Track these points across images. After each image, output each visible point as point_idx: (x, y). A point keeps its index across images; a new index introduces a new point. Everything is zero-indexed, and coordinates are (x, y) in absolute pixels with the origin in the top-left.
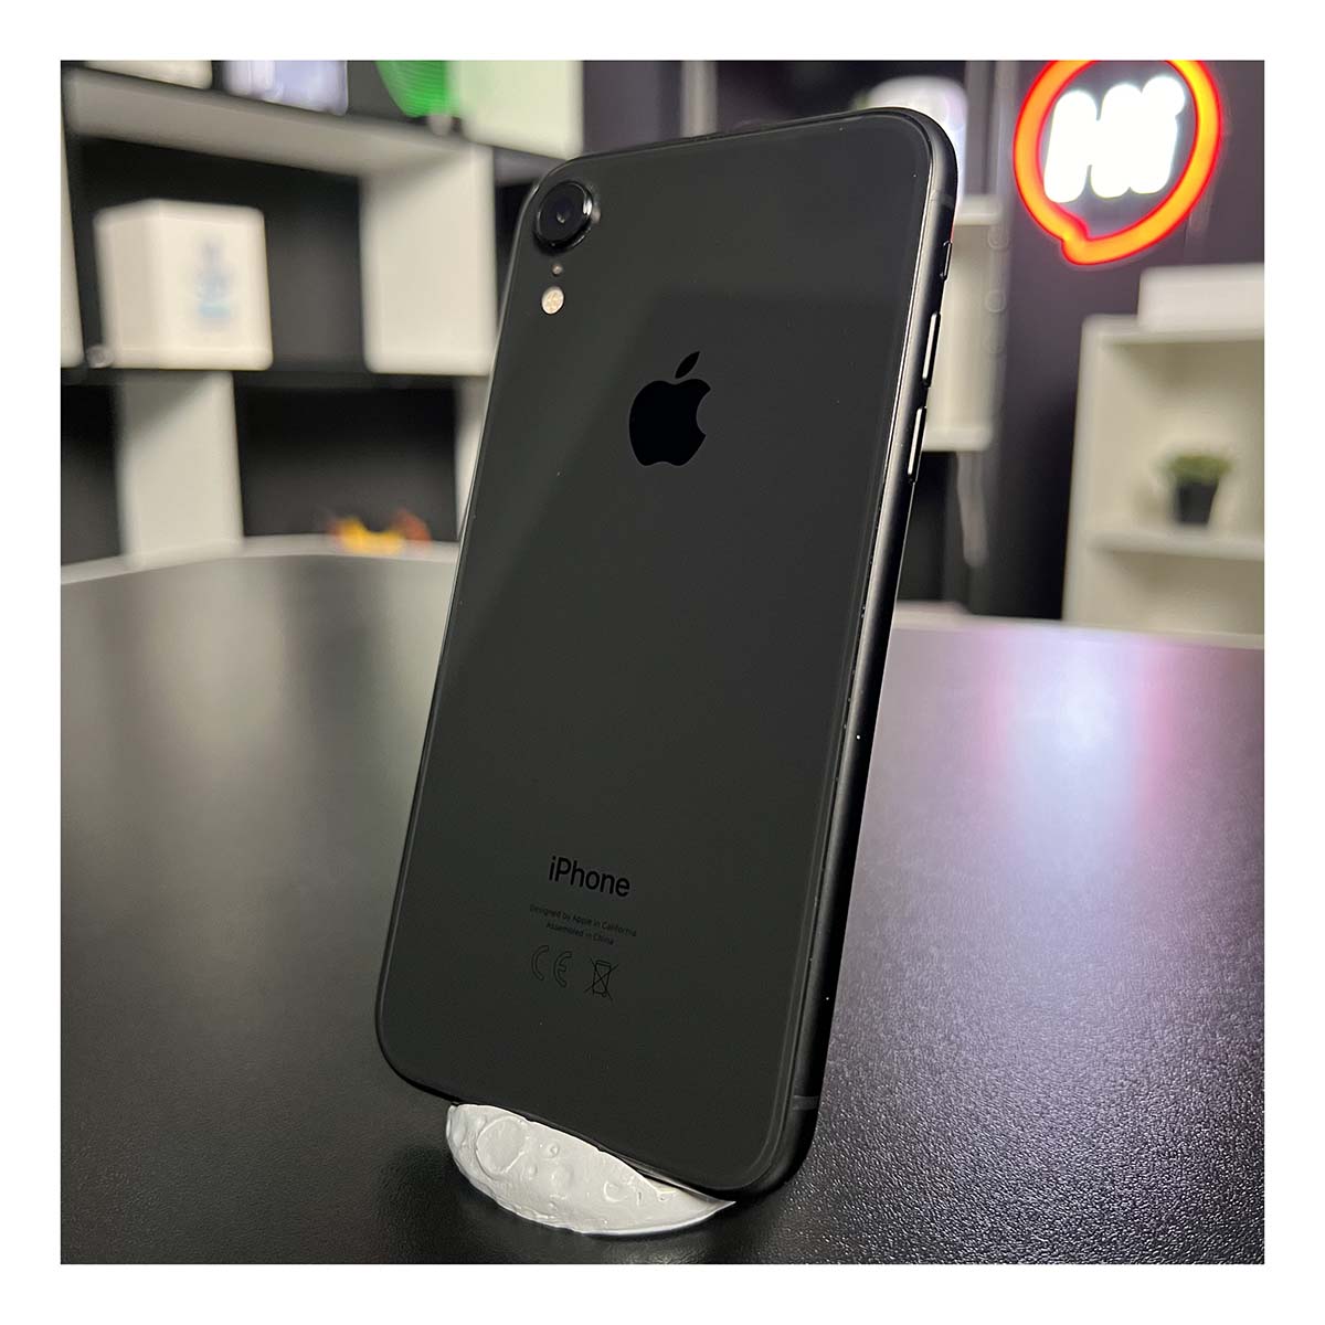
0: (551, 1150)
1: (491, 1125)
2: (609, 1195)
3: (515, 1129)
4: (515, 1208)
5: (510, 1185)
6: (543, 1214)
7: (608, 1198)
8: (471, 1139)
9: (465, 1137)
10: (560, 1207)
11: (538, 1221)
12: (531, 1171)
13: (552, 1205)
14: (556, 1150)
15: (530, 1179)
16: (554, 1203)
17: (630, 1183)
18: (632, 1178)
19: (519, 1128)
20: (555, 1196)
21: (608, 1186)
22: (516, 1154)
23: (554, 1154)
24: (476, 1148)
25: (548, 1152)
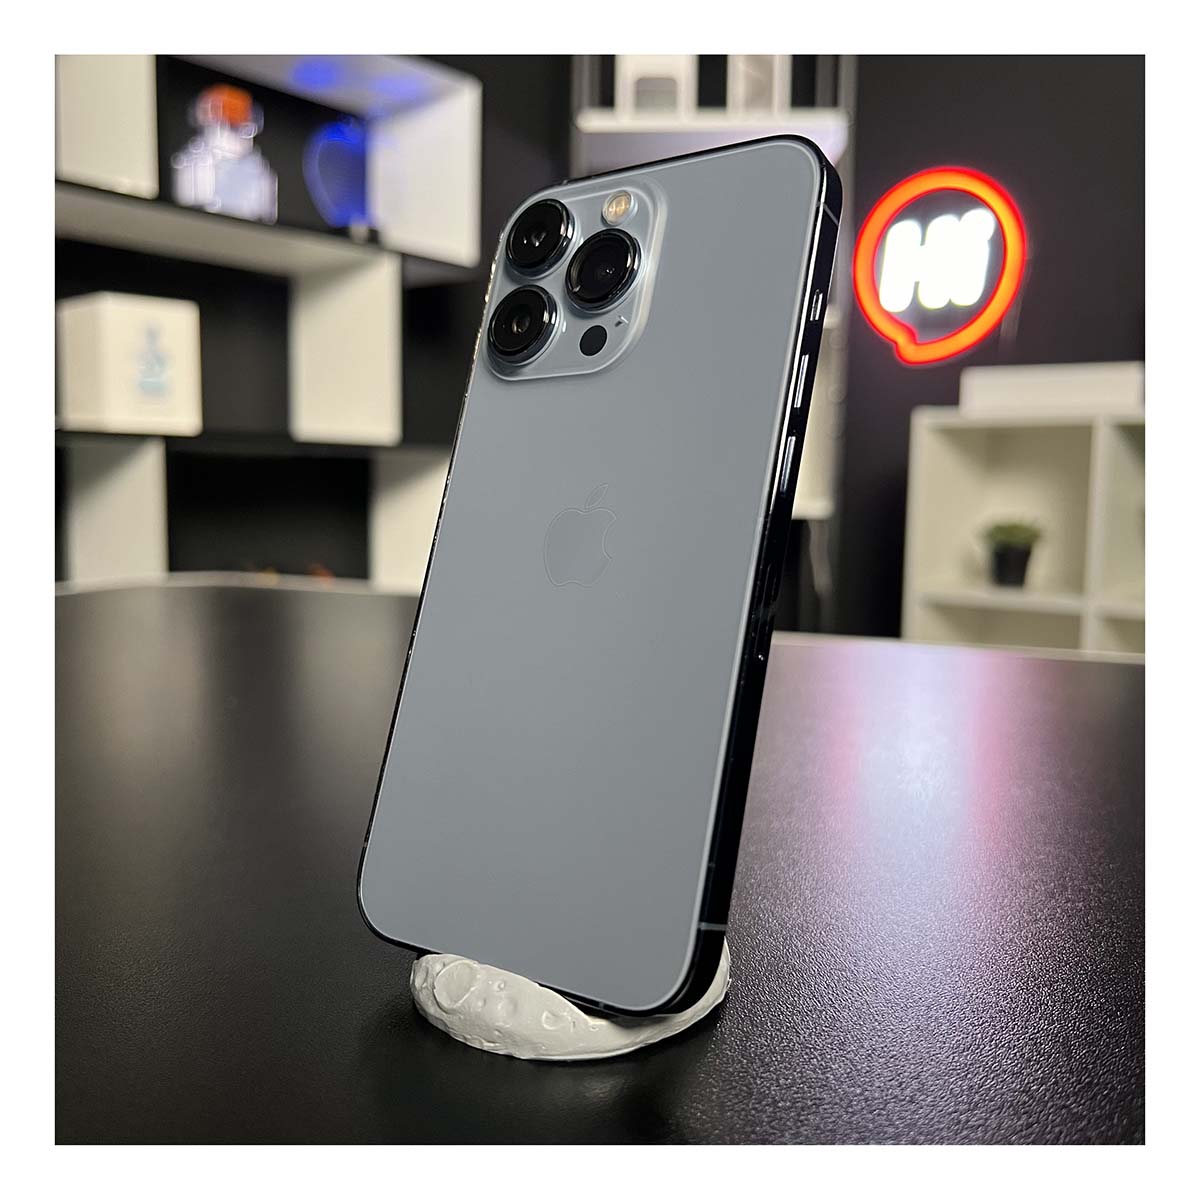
0: (499, 987)
1: (447, 968)
2: (546, 1023)
3: (468, 970)
4: (465, 1038)
5: (462, 1017)
6: (489, 1042)
7: (545, 1026)
8: (430, 980)
9: (425, 980)
10: (506, 1035)
11: (485, 1049)
12: (480, 1004)
13: (497, 1033)
14: (502, 986)
15: (480, 1010)
16: (499, 1031)
17: (565, 1014)
18: (568, 1009)
19: (471, 968)
20: (501, 1024)
21: (547, 1017)
22: (468, 990)
23: (501, 989)
24: (434, 988)
25: (496, 987)
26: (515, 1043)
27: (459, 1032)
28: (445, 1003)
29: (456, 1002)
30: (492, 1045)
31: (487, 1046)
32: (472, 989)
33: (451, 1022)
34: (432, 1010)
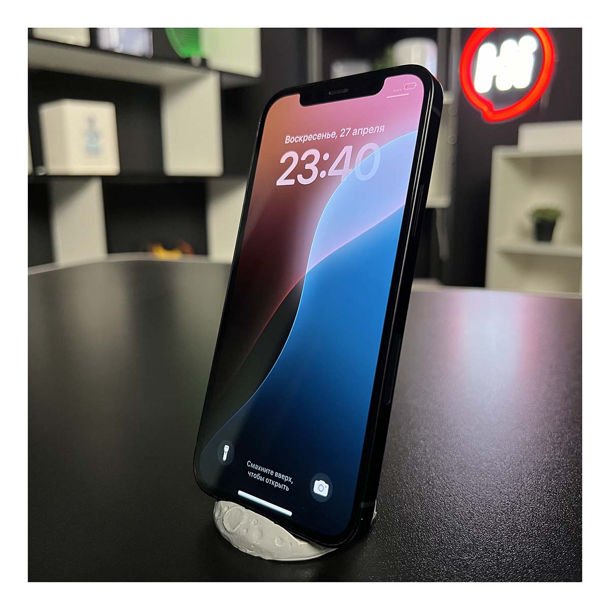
1: (231, 509)
2: (277, 543)
3: (239, 512)
4: (238, 547)
5: (236, 537)
6: (249, 550)
7: (277, 545)
8: (222, 515)
9: (220, 515)
10: (257, 548)
12: (245, 531)
14: (256, 522)
15: (245, 534)
16: (254, 546)
17: (287, 539)
18: (288, 536)
19: (241, 511)
20: (254, 542)
21: (278, 540)
22: (239, 523)
23: (255, 524)
24: (223, 520)
25: (253, 523)
26: (262, 552)
27: (235, 544)
28: (228, 529)
29: (233, 529)
30: (251, 551)
31: (248, 552)
32: (241, 523)
33: (232, 538)
34: (222, 531)
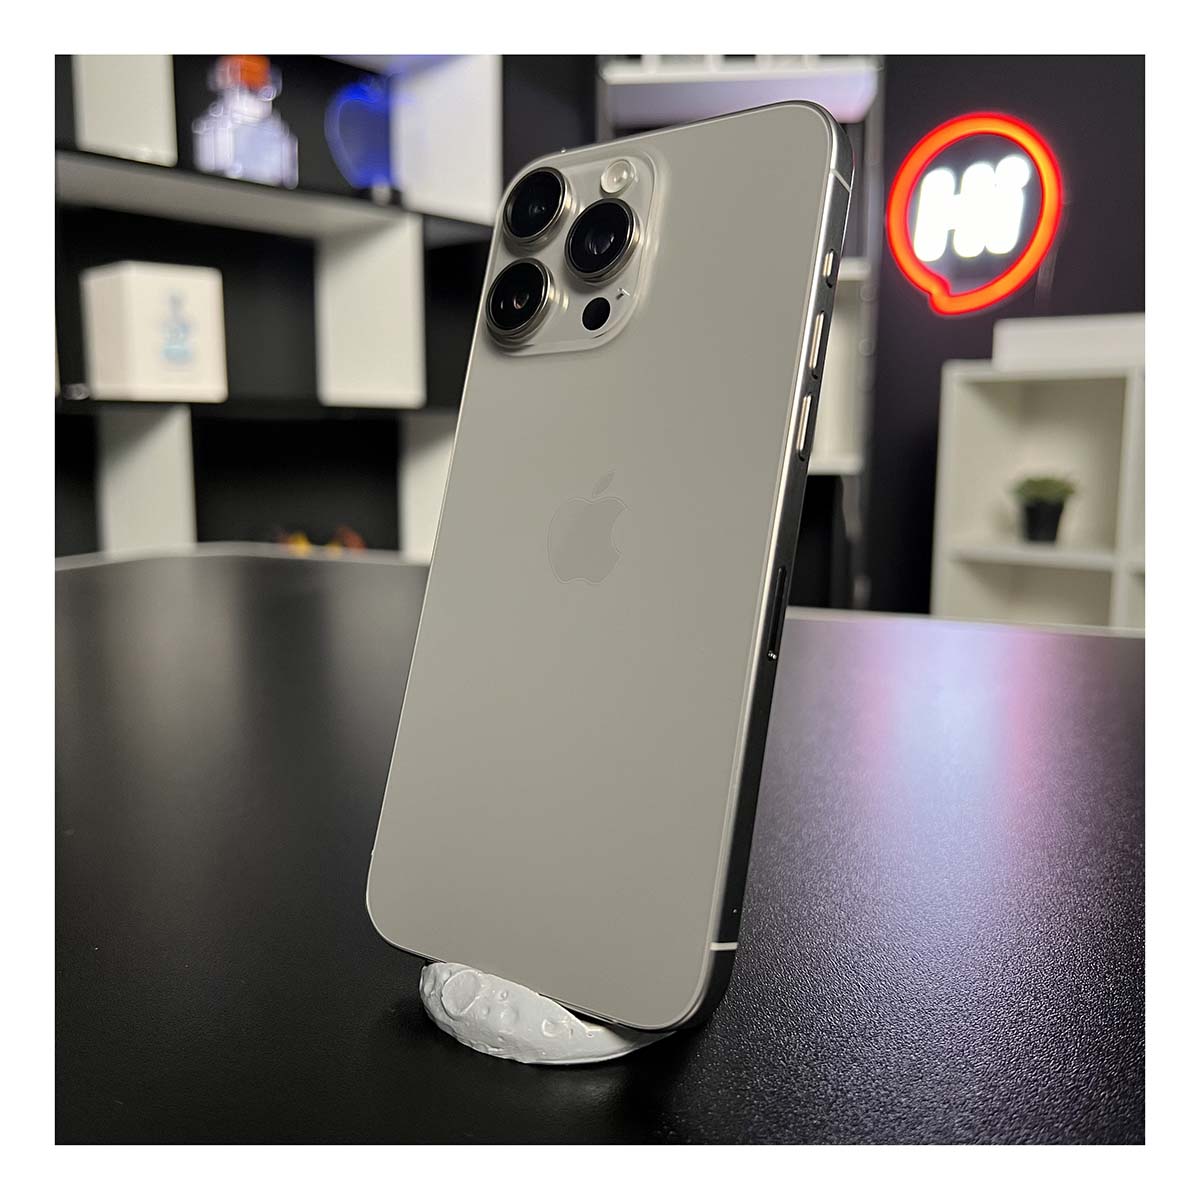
0: (502, 996)
1: (453, 977)
2: (546, 1030)
3: (473, 979)
4: (471, 1043)
5: (468, 1024)
6: (492, 1047)
7: (545, 1033)
8: (438, 988)
9: (433, 988)
10: (508, 1041)
11: (489, 1053)
12: (485, 1012)
13: (500, 1040)
14: (505, 995)
15: (484, 1018)
16: (502, 1038)
17: (563, 1021)
18: (566, 1018)
19: (475, 976)
20: (504, 1031)
21: (547, 1025)
22: (473, 999)
23: (504, 999)
24: (441, 996)
25: (499, 997)
26: (517, 1049)
28: (452, 1011)
29: (462, 1010)
30: (497, 1051)
31: (491, 1051)
32: (477, 998)
33: (458, 1028)
34: (439, 1016)
